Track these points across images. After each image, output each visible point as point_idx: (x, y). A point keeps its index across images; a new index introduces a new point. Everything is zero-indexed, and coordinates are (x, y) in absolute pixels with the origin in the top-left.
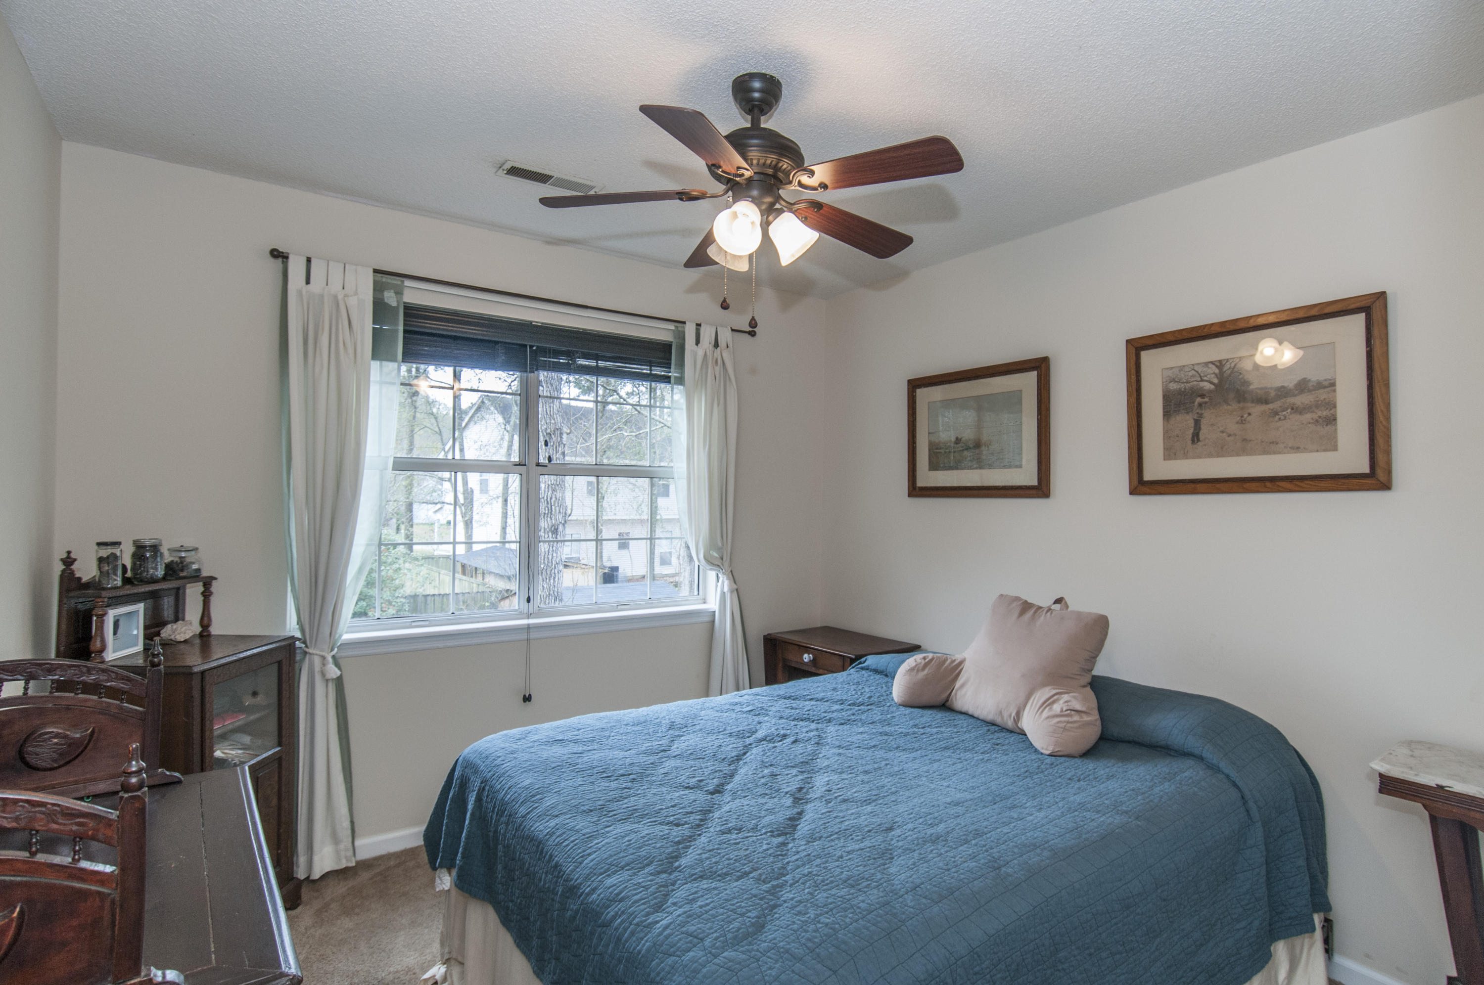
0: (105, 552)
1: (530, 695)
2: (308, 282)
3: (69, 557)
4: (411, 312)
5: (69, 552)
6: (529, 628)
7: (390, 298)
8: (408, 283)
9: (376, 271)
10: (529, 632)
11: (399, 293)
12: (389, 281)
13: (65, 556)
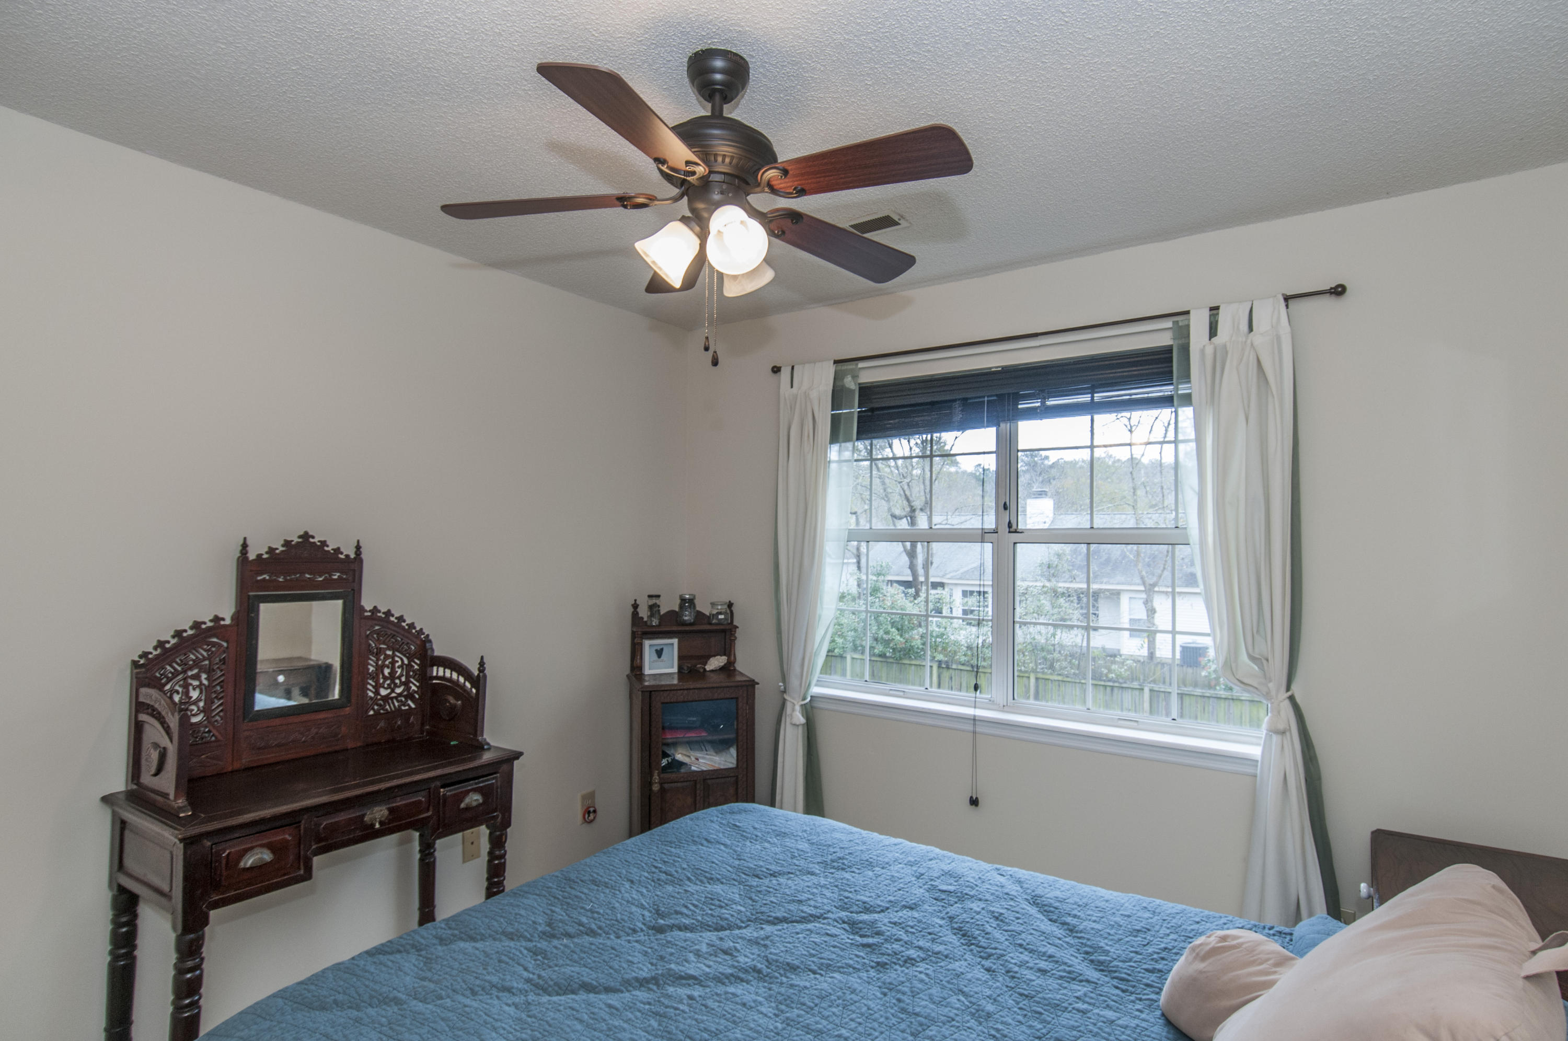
0: (654, 601)
1: (977, 798)
2: (792, 387)
3: (635, 603)
4: (866, 391)
5: (635, 600)
6: (974, 720)
7: (849, 383)
8: (861, 365)
9: (836, 362)
10: (974, 725)
11: (855, 377)
12: (845, 367)
13: (633, 602)
